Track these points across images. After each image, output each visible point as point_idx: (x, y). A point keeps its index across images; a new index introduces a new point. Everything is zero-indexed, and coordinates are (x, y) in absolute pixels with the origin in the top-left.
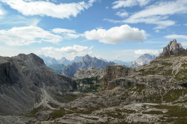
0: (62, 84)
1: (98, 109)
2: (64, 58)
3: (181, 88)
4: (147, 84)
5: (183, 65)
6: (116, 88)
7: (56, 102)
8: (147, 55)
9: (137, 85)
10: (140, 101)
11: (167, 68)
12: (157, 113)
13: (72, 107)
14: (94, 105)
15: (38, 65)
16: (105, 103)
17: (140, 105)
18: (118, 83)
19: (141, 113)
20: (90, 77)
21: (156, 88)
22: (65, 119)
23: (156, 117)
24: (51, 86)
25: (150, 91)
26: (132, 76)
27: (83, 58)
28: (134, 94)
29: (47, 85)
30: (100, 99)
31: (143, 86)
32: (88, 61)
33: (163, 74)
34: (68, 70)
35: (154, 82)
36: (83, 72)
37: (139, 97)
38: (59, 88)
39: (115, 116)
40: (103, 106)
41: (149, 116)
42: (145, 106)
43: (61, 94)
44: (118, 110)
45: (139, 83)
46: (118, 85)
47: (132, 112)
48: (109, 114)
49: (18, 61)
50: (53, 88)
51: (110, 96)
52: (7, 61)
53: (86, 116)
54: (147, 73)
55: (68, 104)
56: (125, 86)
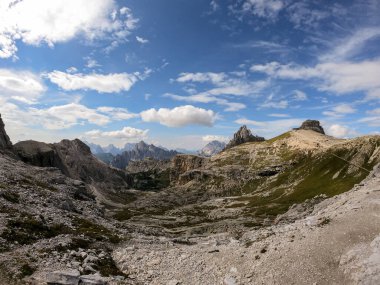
0: (114, 180)
1: (171, 208)
2: (111, 146)
3: (258, 177)
4: (225, 176)
5: (259, 153)
6: (190, 183)
7: (110, 202)
8: (215, 142)
9: (215, 177)
10: (220, 195)
11: (244, 157)
12: (240, 205)
13: (139, 207)
14: (166, 205)
15: (84, 154)
16: (179, 201)
17: (221, 200)
18: (191, 177)
19: (223, 208)
20: (146, 170)
21: (236, 179)
22: (134, 221)
23: (239, 209)
24: (101, 181)
25: (229, 183)
26: (207, 167)
27: (137, 145)
28: (212, 189)
29: (96, 180)
30: (172, 196)
31: (221, 179)
32: (143, 150)
33: (241, 164)
34: (118, 161)
35: (232, 173)
36: (137, 164)
37: (218, 191)
38: (111, 184)
39: (195, 215)
40: (177, 205)
41: (232, 210)
42: (226, 200)
43: (114, 192)
44: (196, 208)
45: (217, 175)
46: (192, 178)
47: (213, 208)
48: (188, 213)
49: (62, 149)
50: (103, 184)
51: (184, 192)
52: (50, 149)
53: (160, 217)
54: (224, 164)
55: (132, 204)
56: (200, 180)
